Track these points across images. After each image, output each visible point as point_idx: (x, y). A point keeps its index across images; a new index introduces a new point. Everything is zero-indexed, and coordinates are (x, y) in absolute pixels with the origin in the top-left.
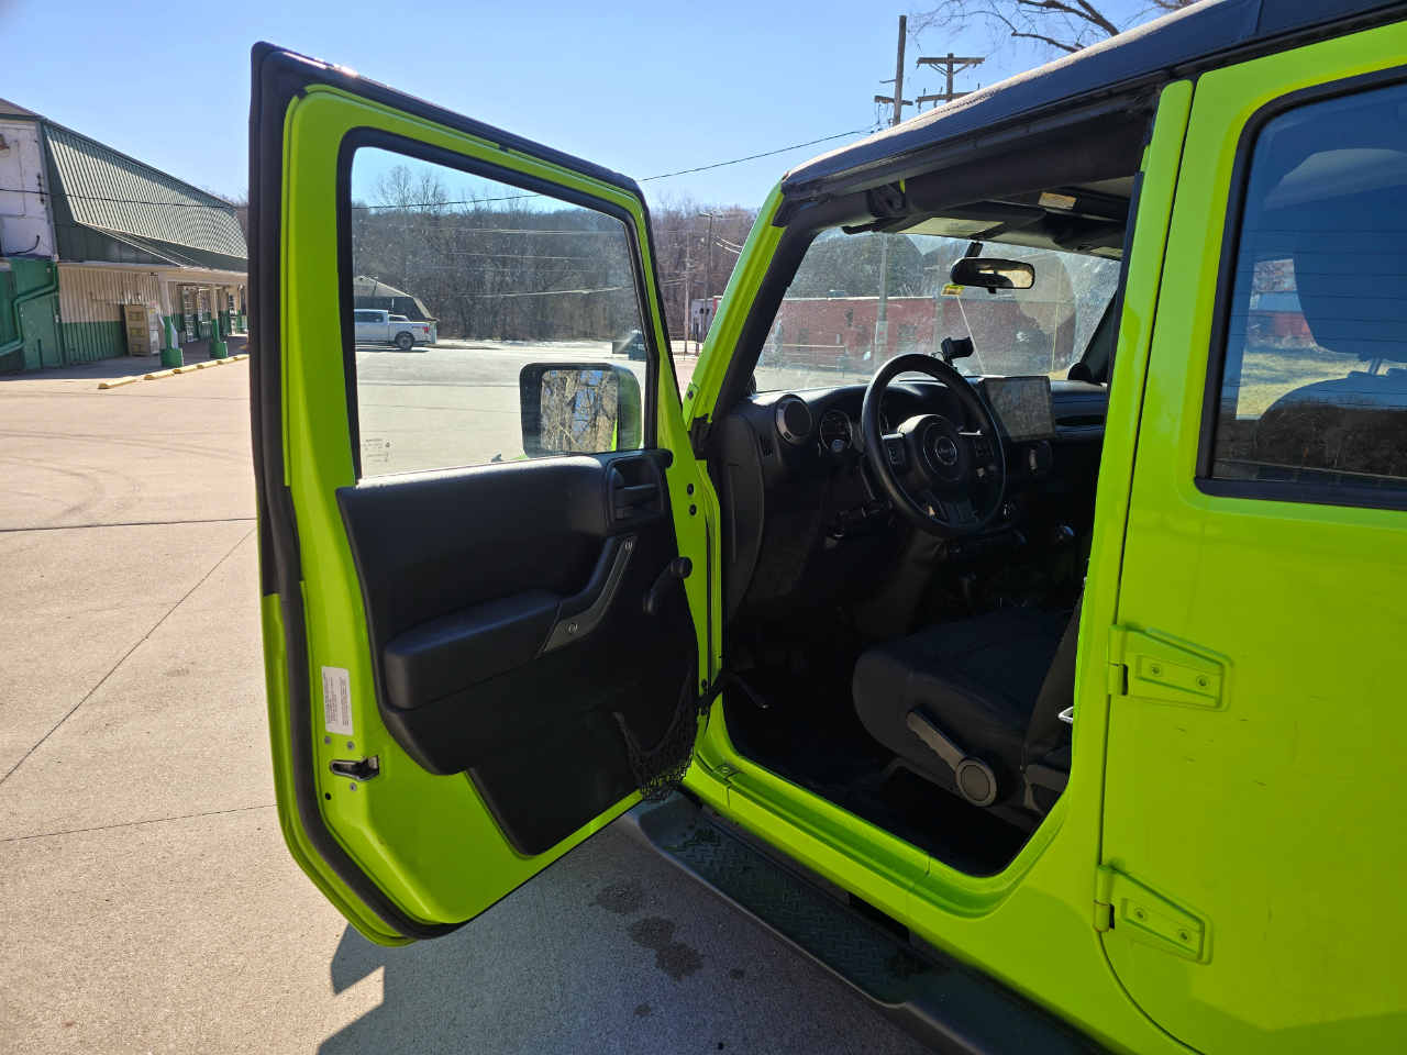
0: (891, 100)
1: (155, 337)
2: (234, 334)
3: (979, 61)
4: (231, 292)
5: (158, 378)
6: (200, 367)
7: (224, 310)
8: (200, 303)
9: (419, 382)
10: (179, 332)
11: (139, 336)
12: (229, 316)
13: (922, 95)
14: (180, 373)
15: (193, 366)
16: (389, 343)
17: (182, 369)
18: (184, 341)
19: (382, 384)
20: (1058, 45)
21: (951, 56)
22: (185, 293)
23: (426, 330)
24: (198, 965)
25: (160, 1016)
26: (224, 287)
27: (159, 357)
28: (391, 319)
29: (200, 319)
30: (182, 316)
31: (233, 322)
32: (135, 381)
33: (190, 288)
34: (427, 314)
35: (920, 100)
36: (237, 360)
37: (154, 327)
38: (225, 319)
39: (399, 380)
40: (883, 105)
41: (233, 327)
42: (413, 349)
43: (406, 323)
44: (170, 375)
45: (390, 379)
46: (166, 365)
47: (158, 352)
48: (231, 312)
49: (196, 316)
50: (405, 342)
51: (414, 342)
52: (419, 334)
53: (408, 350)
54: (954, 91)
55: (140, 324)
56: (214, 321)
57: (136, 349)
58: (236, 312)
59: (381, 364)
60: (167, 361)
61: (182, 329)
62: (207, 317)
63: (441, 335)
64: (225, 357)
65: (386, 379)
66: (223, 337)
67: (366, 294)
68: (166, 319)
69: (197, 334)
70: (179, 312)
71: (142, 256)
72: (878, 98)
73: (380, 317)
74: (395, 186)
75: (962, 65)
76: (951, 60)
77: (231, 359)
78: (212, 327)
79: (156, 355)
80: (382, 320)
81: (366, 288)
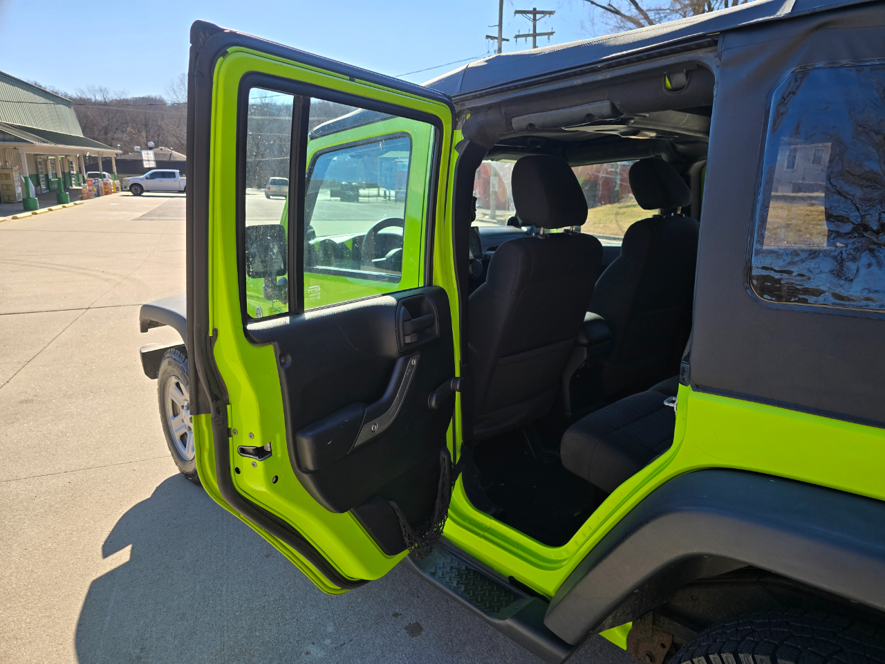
0: (496, 38)
1: (19, 190)
2: (74, 187)
3: (551, 13)
4: (71, 159)
5: (21, 218)
6: (50, 210)
7: (66, 171)
8: (49, 166)
10: (35, 186)
11: (8, 190)
12: (70, 175)
13: (517, 34)
14: (36, 214)
15: (46, 209)
17: (37, 211)
18: (39, 193)
20: (597, 5)
21: (535, 9)
22: (39, 160)
24: (31, 549)
25: (8, 573)
26: (66, 156)
27: (22, 204)
29: (50, 177)
30: (37, 176)
31: (73, 179)
32: (5, 220)
33: (42, 157)
35: (517, 37)
36: (75, 204)
37: (17, 184)
38: (68, 177)
40: (491, 41)
41: (73, 182)
44: (30, 216)
46: (26, 209)
47: (21, 200)
48: (72, 172)
49: (47, 176)
54: (537, 32)
55: (8, 182)
56: (59, 179)
57: (6, 198)
58: (75, 172)
60: (27, 206)
61: (37, 184)
62: (55, 176)
64: (68, 203)
66: (67, 189)
67: (165, 159)
68: (26, 178)
69: (48, 187)
70: (34, 173)
71: (7, 137)
72: (488, 37)
73: (172, 175)
74: (182, 87)
75: (542, 15)
76: (535, 12)
77: (71, 204)
78: (58, 182)
79: (20, 202)
80: (175, 177)
81: (165, 155)
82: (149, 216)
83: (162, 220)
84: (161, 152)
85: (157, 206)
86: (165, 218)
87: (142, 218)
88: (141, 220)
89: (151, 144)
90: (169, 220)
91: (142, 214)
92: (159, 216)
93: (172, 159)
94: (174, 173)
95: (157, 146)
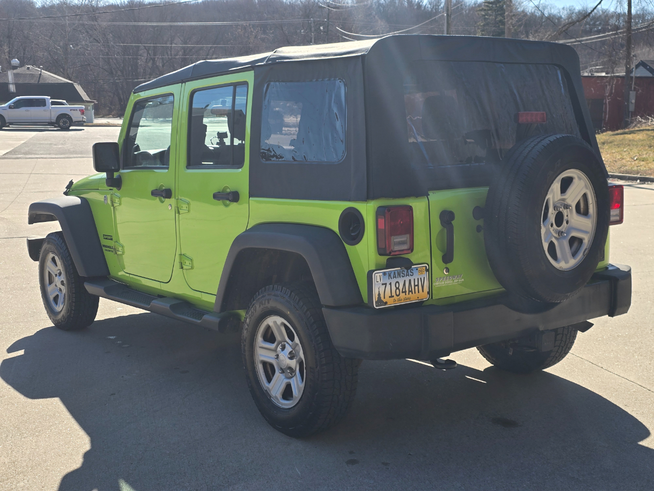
9: (72, 156)
16: (51, 124)
19: (42, 158)
23: (82, 112)
28: (53, 103)
34: (85, 97)
39: (56, 154)
42: (71, 128)
43: (66, 107)
45: (50, 154)
50: (65, 123)
51: (72, 123)
52: (76, 116)
53: (67, 129)
59: (43, 142)
63: (98, 114)
65: (46, 154)
67: (32, 82)
73: (42, 103)
80: (44, 105)
81: (32, 76)
82: (13, 154)
83: (30, 158)
84: (28, 72)
85: (23, 142)
86: (33, 156)
87: (6, 156)
88: (5, 158)
89: (15, 61)
90: (37, 158)
91: (5, 152)
92: (25, 153)
93: (41, 81)
94: (44, 100)
95: (22, 65)
